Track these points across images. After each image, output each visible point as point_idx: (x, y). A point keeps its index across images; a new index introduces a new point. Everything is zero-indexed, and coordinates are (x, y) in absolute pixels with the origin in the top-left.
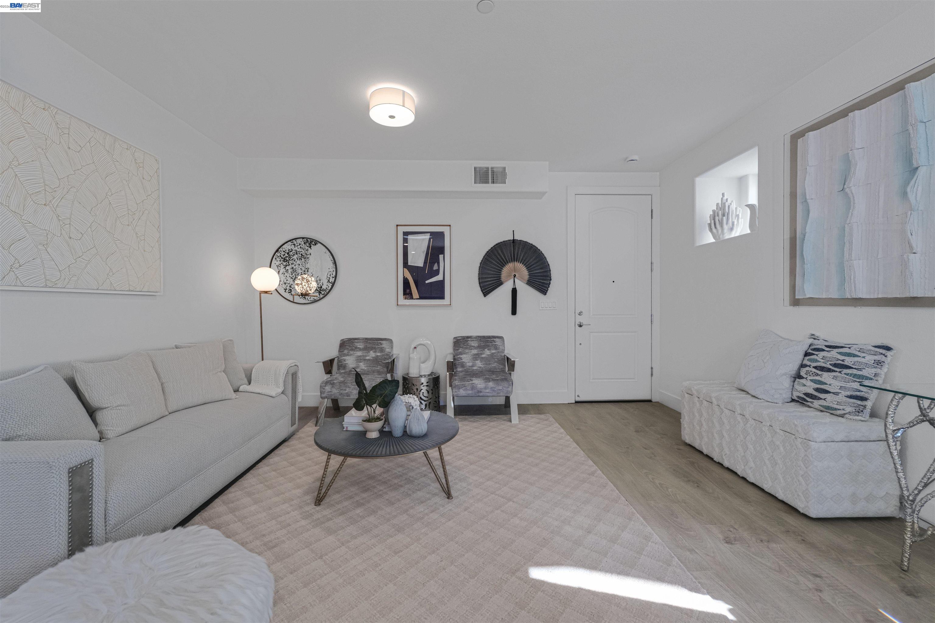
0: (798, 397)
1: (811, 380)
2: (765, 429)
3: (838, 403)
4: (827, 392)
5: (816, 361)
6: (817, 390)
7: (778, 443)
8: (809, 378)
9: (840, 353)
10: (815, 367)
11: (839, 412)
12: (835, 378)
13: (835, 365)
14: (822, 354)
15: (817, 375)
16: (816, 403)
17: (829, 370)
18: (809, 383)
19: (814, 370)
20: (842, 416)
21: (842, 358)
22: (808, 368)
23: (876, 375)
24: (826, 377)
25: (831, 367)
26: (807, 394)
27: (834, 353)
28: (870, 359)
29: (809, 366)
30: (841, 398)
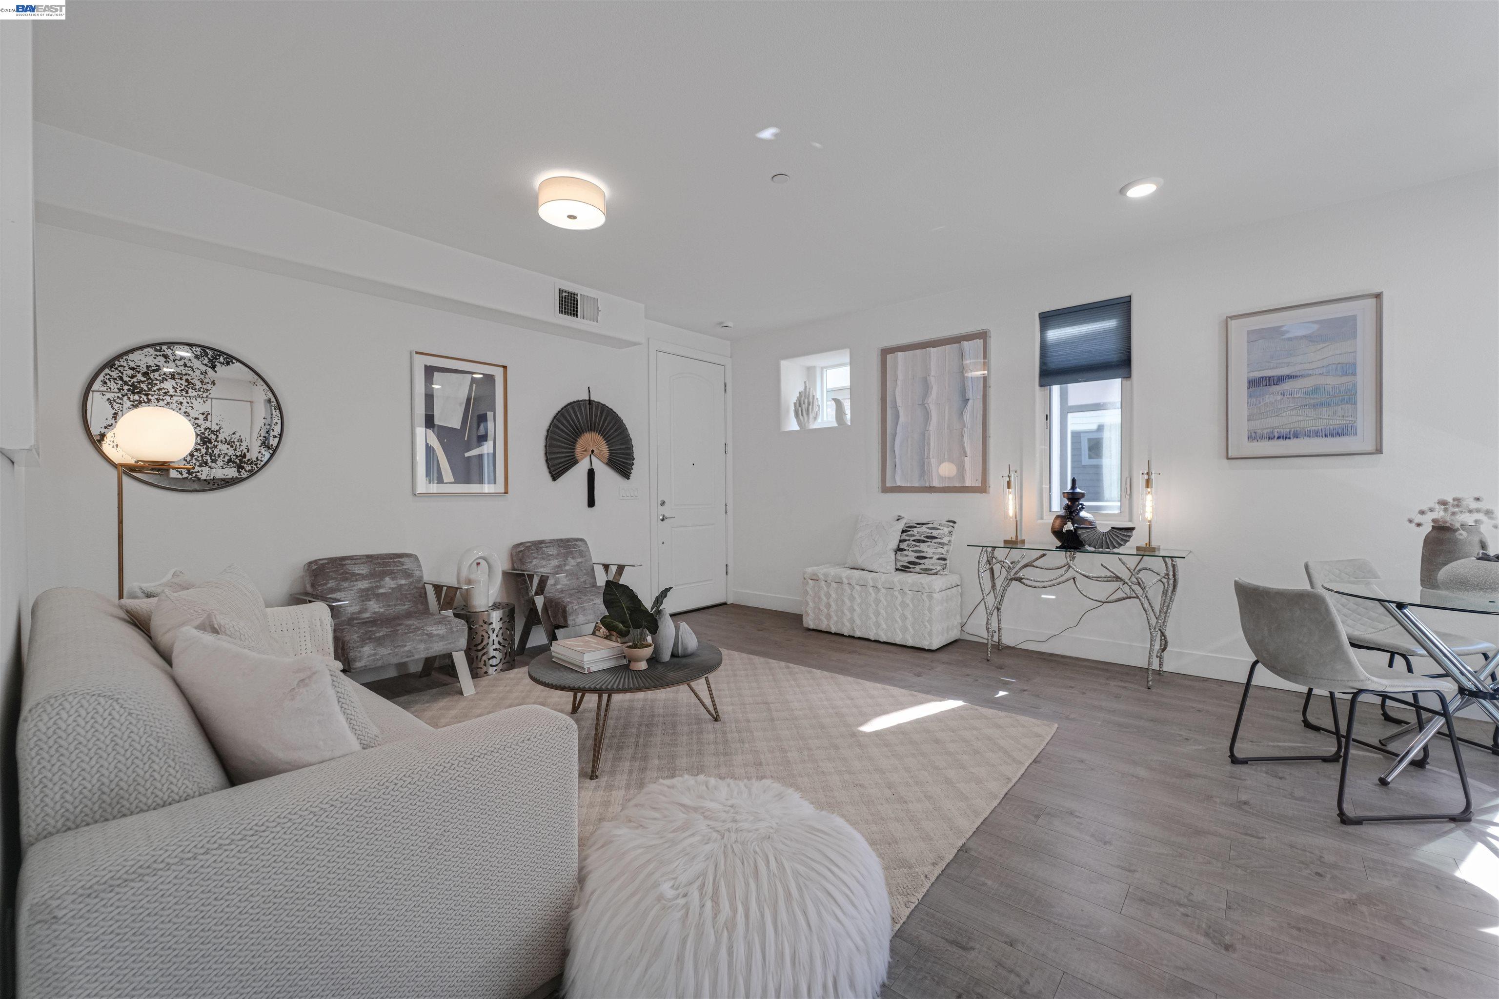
0: (902, 566)
1: (912, 551)
2: (896, 593)
3: (933, 565)
4: (925, 558)
5: (914, 535)
6: (918, 558)
7: (908, 601)
8: (911, 549)
9: (928, 528)
10: (914, 541)
11: (933, 572)
12: (929, 546)
13: (927, 537)
14: (916, 530)
15: (916, 546)
16: (918, 568)
17: (924, 542)
18: (911, 554)
19: (913, 543)
20: (936, 574)
21: (930, 531)
22: (908, 542)
23: (949, 541)
24: (923, 547)
25: (924, 539)
26: (910, 563)
27: (924, 529)
28: (946, 530)
29: (909, 540)
30: (934, 561)
